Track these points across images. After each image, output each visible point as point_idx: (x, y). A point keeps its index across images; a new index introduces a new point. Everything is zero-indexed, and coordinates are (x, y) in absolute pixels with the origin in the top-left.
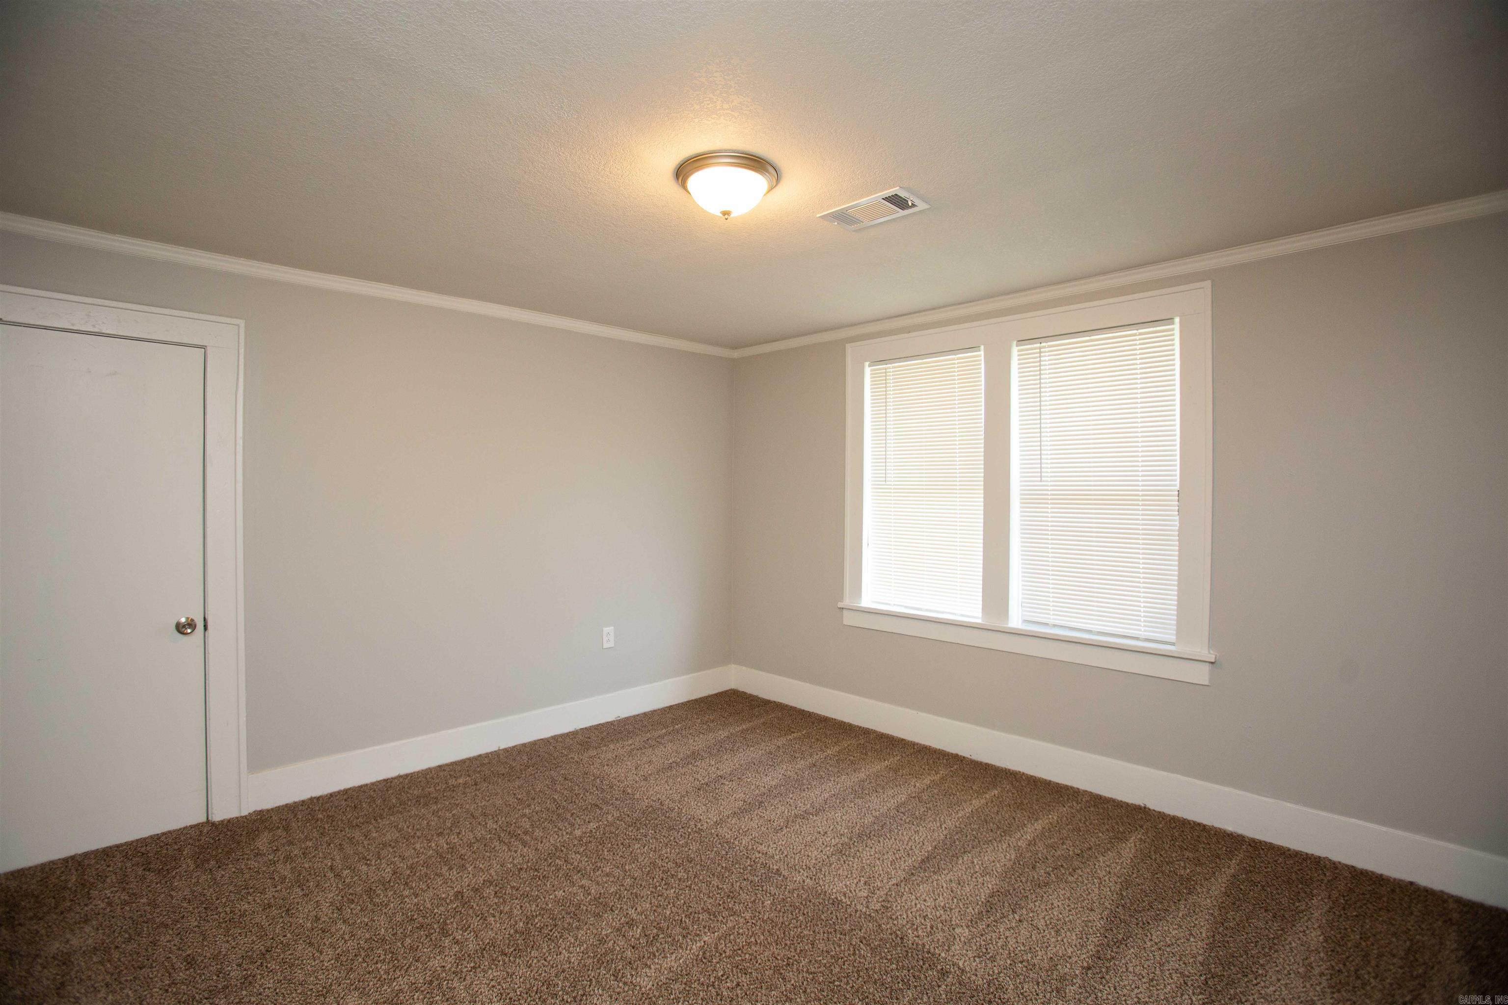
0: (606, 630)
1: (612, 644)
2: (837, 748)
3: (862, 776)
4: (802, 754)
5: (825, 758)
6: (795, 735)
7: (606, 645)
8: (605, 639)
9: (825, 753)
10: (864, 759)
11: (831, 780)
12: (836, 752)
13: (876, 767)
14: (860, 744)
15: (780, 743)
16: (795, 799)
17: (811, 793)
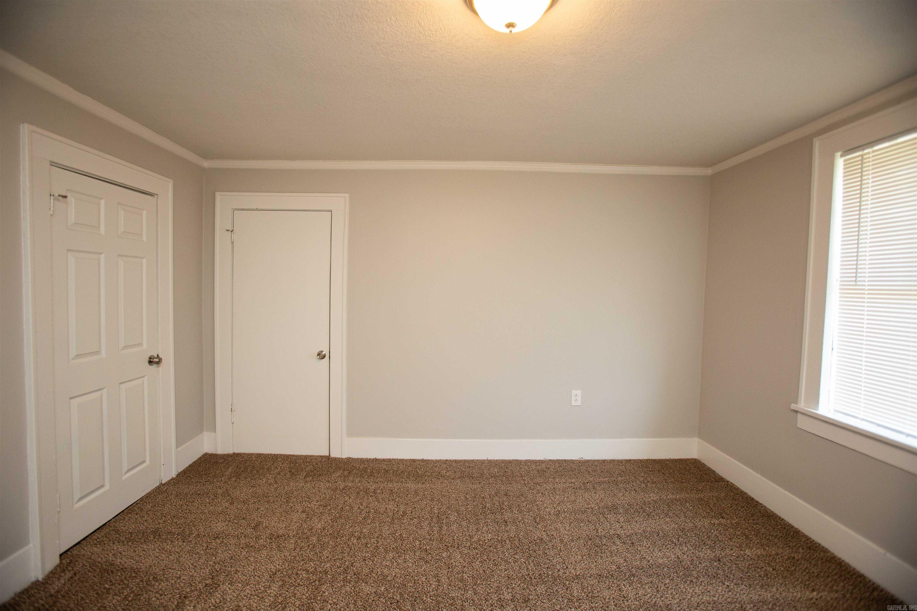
0: (574, 392)
1: (579, 403)
2: (759, 552)
3: (768, 596)
4: (714, 543)
5: (737, 557)
6: (723, 521)
7: (573, 403)
8: (573, 398)
9: (742, 552)
10: (785, 578)
11: (724, 584)
12: (756, 555)
13: (795, 594)
14: (794, 558)
15: (699, 524)
16: (668, 588)
17: (691, 588)
